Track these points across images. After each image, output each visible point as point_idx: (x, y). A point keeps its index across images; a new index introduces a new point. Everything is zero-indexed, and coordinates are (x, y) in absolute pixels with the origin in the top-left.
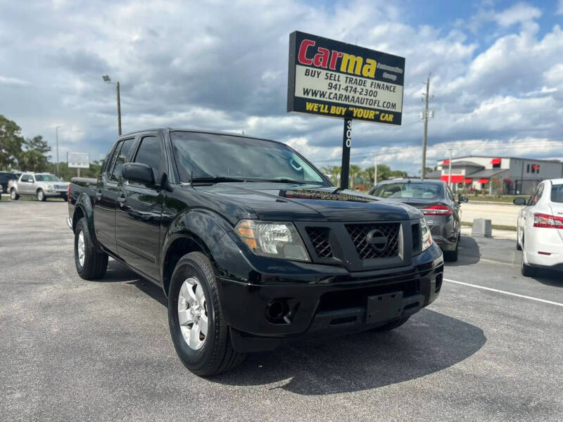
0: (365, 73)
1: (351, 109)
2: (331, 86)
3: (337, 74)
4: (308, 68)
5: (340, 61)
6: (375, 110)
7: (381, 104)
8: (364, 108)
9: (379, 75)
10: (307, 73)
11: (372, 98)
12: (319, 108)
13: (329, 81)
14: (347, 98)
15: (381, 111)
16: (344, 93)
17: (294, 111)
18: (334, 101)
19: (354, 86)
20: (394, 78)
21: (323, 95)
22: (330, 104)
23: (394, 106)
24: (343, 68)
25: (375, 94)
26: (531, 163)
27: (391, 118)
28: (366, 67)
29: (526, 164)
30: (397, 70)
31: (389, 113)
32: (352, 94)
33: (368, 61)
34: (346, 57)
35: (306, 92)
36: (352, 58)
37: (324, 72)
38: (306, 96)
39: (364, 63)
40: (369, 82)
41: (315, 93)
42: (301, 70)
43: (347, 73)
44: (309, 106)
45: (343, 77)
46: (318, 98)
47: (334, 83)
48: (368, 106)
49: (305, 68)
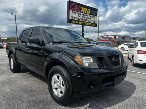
0: (87, 13)
1: (84, 22)
2: (79, 16)
3: (80, 13)
5: (81, 9)
6: (90, 23)
7: (92, 21)
8: (87, 22)
9: (91, 13)
10: (72, 12)
12: (76, 22)
13: (78, 15)
14: (83, 19)
15: (92, 23)
16: (82, 18)
17: (70, 23)
19: (85, 16)
20: (95, 14)
21: (77, 18)
22: (79, 21)
23: (95, 22)
24: (82, 12)
25: (90, 19)
28: (88, 11)
29: (122, 37)
30: (95, 12)
31: (94, 24)
32: (84, 18)
33: (88, 9)
34: (83, 8)
35: (72, 17)
36: (84, 8)
37: (77, 12)
38: (72, 19)
39: (87, 10)
40: (88, 15)
41: (75, 18)
42: (71, 11)
43: (83, 13)
44: (73, 22)
45: (82, 14)
46: (75, 19)
49: (72, 11)
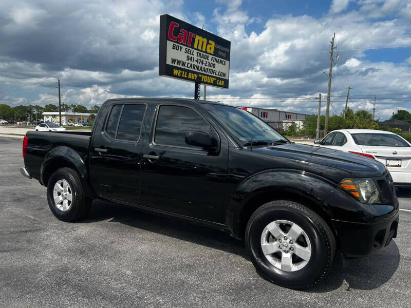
0: (208, 51)
1: (200, 76)
2: (188, 58)
3: (192, 50)
4: (175, 43)
5: (194, 39)
6: (214, 77)
7: (217, 73)
8: (208, 76)
9: (216, 53)
10: (174, 47)
11: (212, 68)
12: (181, 74)
13: (187, 54)
14: (198, 67)
15: (218, 78)
16: (195, 63)
17: (166, 75)
18: (190, 69)
19: (202, 59)
20: (224, 55)
21: (184, 64)
22: (188, 71)
23: (224, 75)
24: (195, 46)
25: (214, 66)
26: (263, 111)
27: (222, 83)
28: (209, 46)
29: (260, 111)
30: (226, 49)
31: (222, 79)
32: (200, 65)
33: (210, 42)
34: (197, 38)
35: (173, 61)
36: (201, 38)
37: (184, 47)
38: (173, 64)
39: (208, 43)
40: (210, 57)
41: (179, 63)
42: (170, 44)
43: (197, 50)
44: (175, 72)
45: (195, 52)
46: (181, 66)
47: (190, 56)
48: (210, 74)
49: (173, 43)
